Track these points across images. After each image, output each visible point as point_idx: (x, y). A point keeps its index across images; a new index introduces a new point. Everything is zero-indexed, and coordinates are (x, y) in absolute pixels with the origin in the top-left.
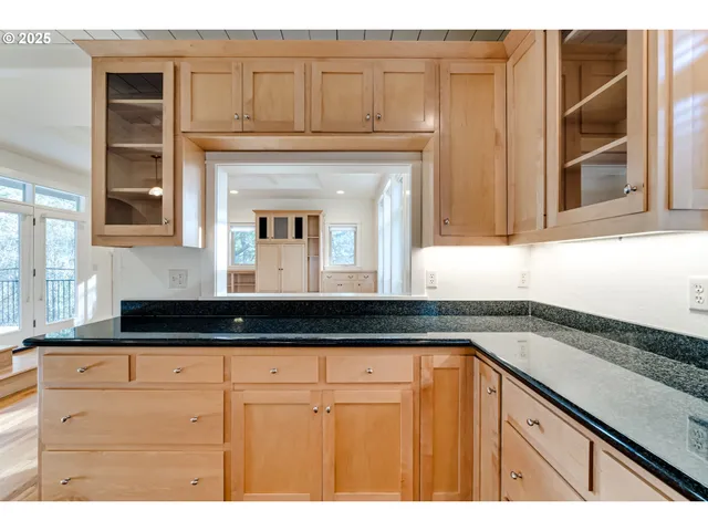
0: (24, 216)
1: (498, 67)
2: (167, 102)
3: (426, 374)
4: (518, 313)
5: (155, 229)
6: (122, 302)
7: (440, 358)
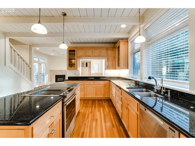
0: (39, 63)
1: (114, 49)
2: (76, 53)
3: (105, 83)
4: (118, 78)
5: (74, 68)
6: (68, 77)
7: (107, 82)
